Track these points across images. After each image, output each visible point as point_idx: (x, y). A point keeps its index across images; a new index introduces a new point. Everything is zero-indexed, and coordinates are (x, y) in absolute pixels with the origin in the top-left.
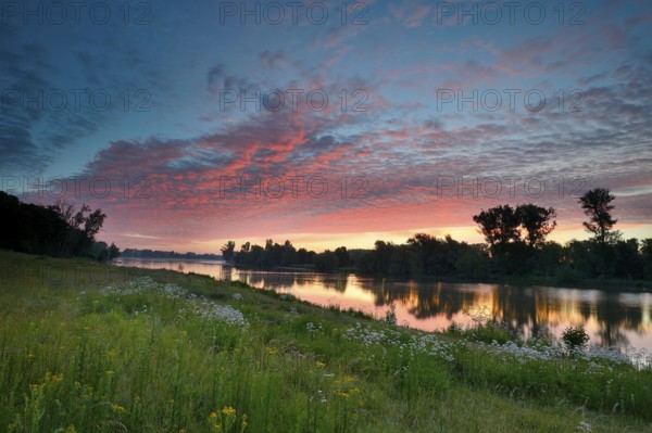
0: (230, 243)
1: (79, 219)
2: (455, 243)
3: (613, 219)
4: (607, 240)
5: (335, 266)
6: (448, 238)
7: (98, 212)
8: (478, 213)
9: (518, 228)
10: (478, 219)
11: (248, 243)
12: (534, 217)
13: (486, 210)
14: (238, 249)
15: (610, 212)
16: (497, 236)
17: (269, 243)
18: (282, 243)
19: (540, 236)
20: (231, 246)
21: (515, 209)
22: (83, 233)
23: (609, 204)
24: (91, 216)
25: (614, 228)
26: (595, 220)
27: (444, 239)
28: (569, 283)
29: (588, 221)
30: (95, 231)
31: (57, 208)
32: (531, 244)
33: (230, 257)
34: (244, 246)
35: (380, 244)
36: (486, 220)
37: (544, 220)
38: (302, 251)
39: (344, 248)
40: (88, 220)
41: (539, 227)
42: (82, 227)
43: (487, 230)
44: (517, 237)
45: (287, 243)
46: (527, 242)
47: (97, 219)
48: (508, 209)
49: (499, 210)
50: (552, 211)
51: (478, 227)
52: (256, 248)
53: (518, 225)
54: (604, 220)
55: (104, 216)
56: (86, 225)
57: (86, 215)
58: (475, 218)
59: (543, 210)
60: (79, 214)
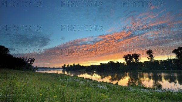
0: (64, 65)
1: (28, 61)
2: (119, 63)
3: (153, 56)
4: (153, 61)
5: (90, 69)
6: (117, 62)
7: (33, 59)
8: (124, 56)
9: (133, 59)
10: (124, 57)
11: (69, 65)
12: (136, 56)
13: (125, 55)
14: (66, 66)
15: (153, 55)
16: (128, 61)
17: (74, 64)
18: (77, 64)
19: (138, 61)
20: (65, 65)
21: (132, 55)
22: (29, 64)
23: (152, 53)
24: (31, 60)
25: (154, 58)
26: (150, 56)
27: (116, 62)
28: (145, 71)
29: (148, 57)
30: (32, 63)
31: (23, 58)
32: (136, 62)
33: (65, 68)
34: (68, 65)
35: (101, 64)
36: (126, 57)
37: (138, 57)
38: (82, 66)
39: (92, 65)
40: (30, 61)
41: (137, 59)
42: (29, 62)
43: (126, 60)
44: (133, 61)
45: (78, 64)
46: (135, 62)
47: (33, 60)
48: (130, 55)
49: (128, 55)
50: (140, 55)
51: (124, 59)
52: (71, 66)
53: (132, 58)
54: (152, 56)
55: (35, 60)
56: (30, 62)
57: (30, 60)
58: (123, 57)
59: (138, 55)
60: (29, 59)
